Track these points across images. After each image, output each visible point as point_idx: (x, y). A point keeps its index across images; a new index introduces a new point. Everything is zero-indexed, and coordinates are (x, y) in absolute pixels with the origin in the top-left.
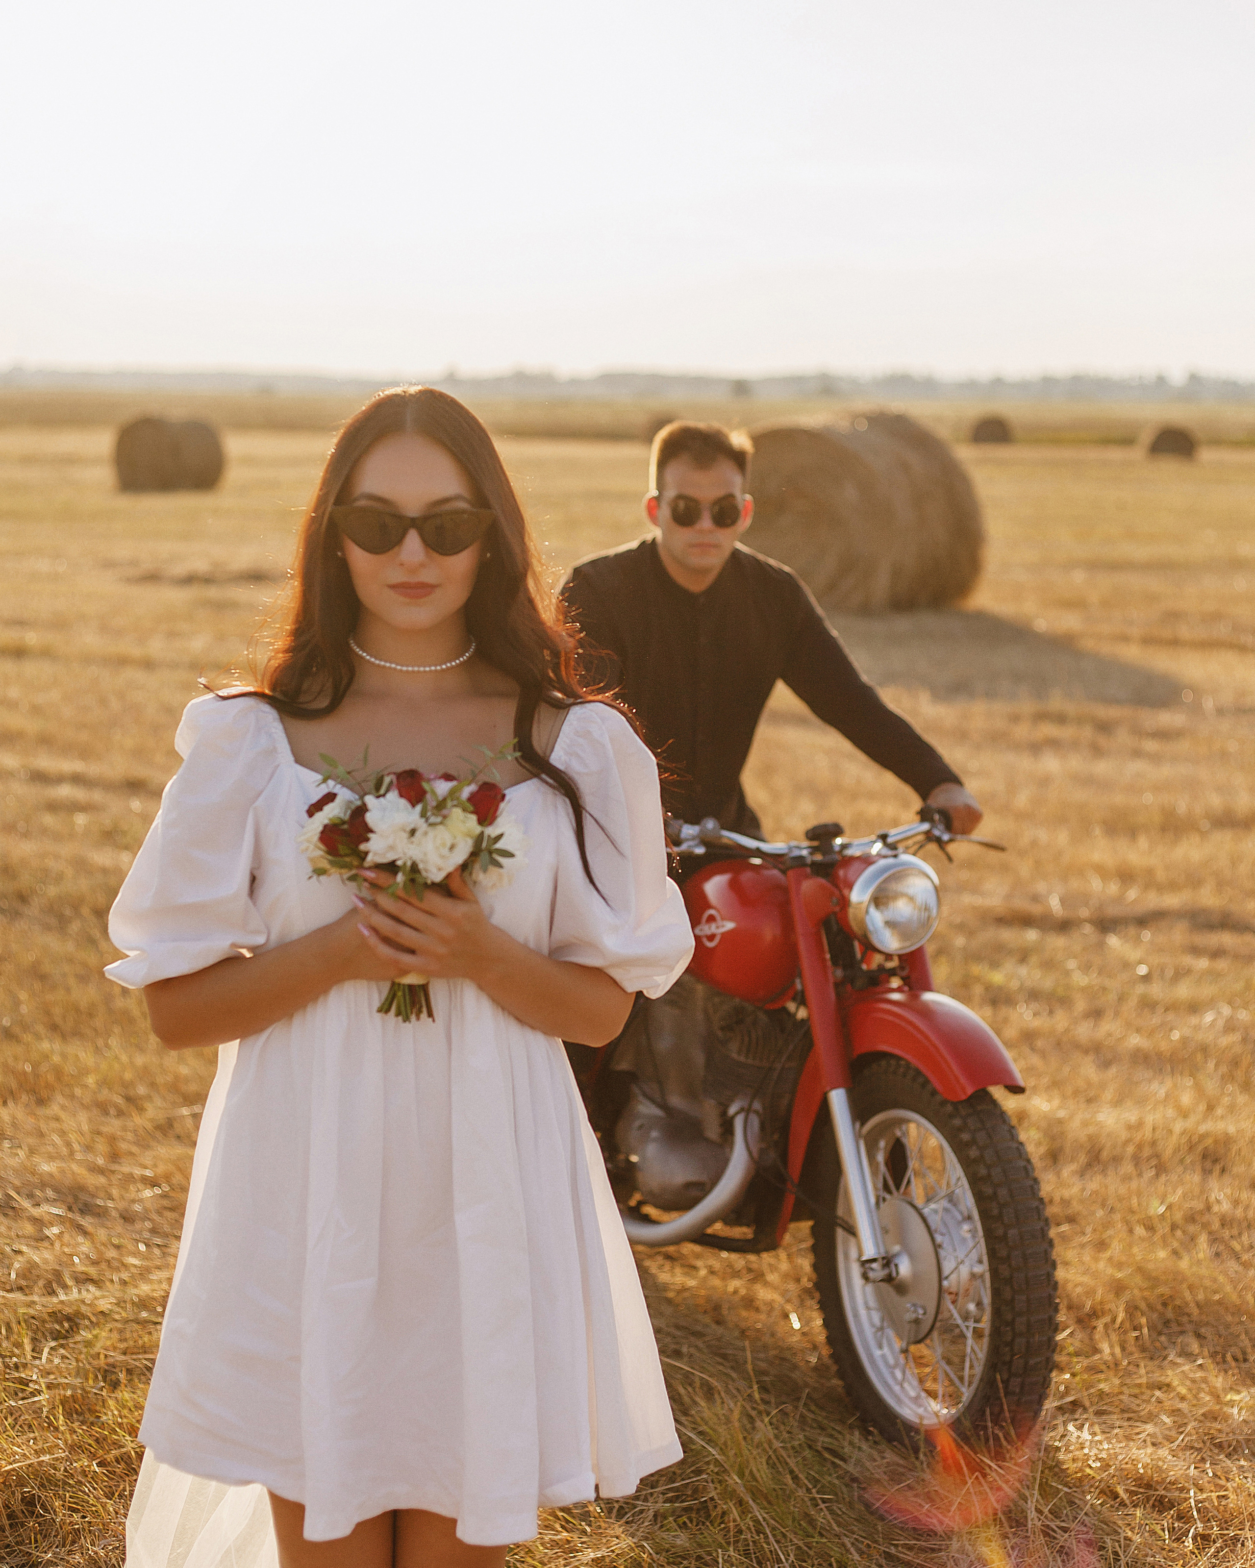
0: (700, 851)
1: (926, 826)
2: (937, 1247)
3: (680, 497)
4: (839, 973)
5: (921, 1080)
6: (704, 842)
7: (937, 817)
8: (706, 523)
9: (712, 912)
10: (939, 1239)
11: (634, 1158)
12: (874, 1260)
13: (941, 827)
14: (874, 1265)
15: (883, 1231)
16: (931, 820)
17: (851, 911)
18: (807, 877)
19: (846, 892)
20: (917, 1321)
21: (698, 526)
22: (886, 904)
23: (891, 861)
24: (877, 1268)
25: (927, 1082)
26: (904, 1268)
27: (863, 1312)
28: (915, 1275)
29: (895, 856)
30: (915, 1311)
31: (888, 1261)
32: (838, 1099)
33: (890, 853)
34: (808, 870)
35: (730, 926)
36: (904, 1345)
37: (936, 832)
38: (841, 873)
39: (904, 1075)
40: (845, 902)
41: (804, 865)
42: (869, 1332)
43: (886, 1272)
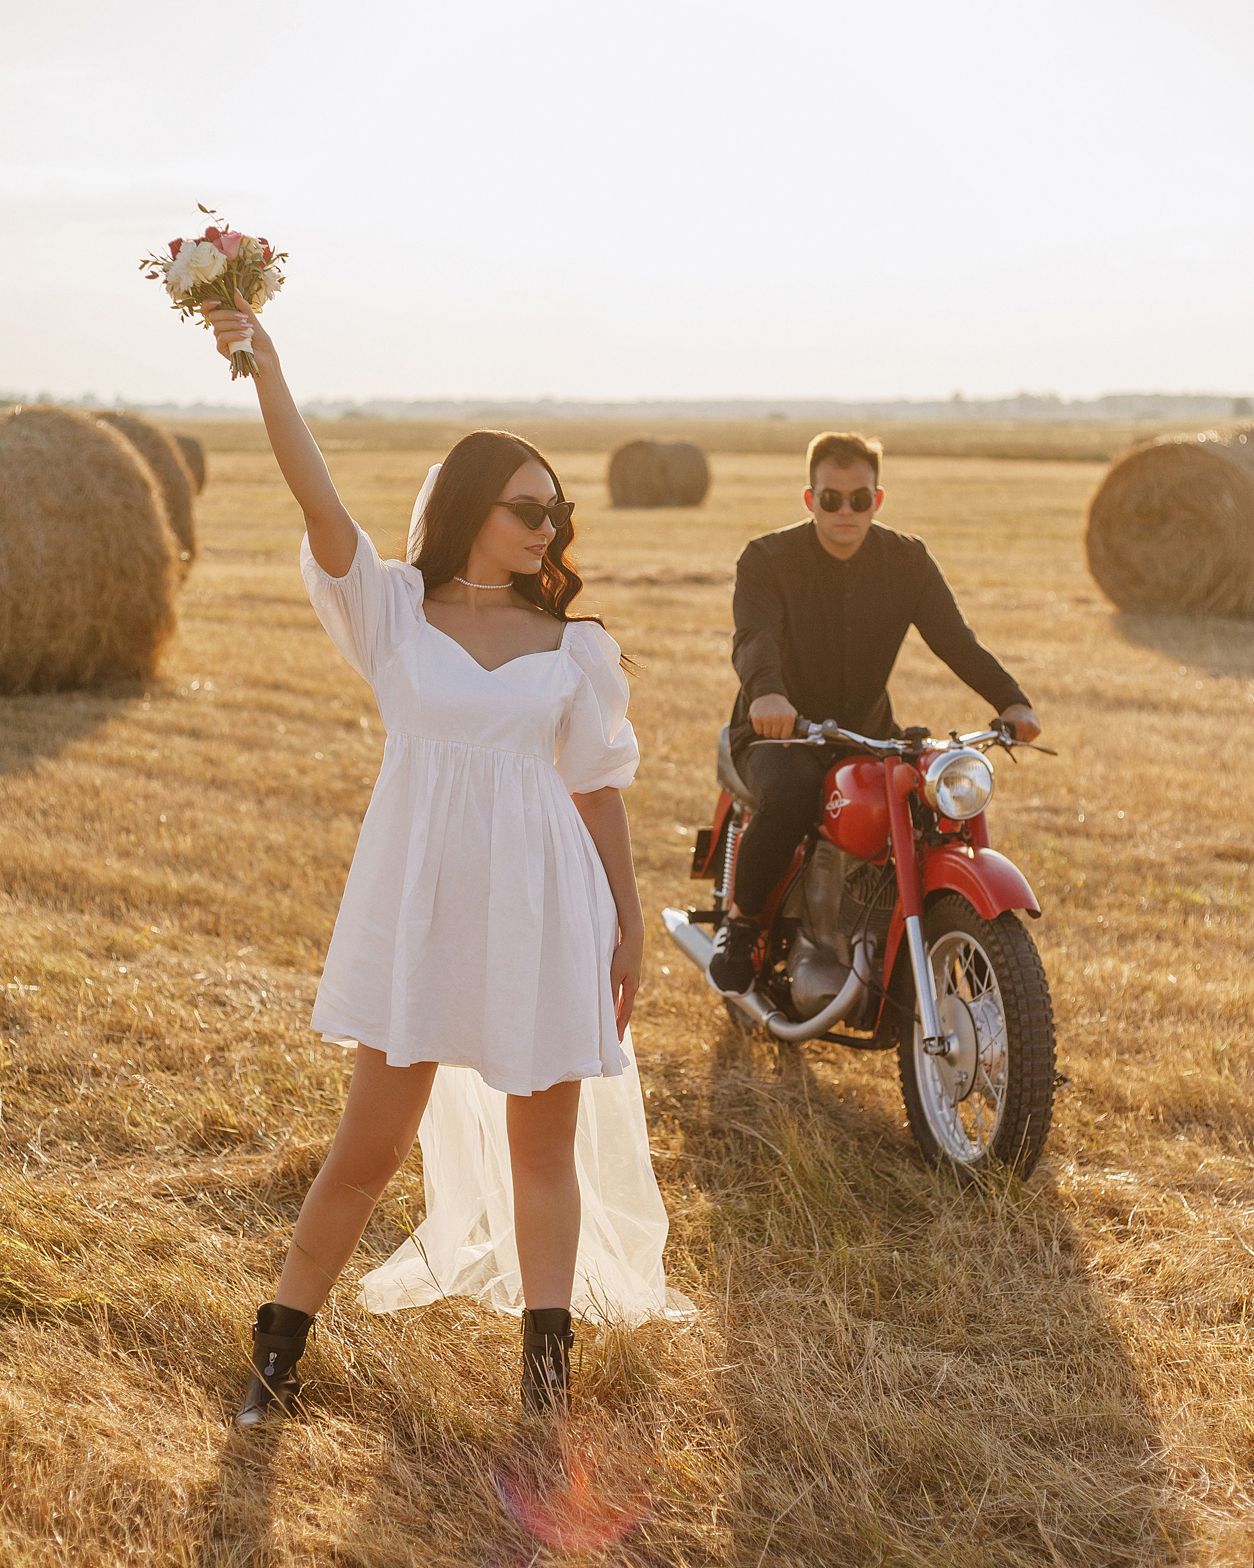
0: (822, 742)
1: (995, 734)
2: (976, 1030)
3: (826, 490)
4: (919, 834)
5: (970, 909)
6: (825, 737)
7: (1003, 727)
8: (846, 509)
9: (837, 792)
10: (978, 1024)
11: (791, 980)
12: (932, 1039)
13: (1007, 735)
14: (932, 1043)
15: (939, 1020)
16: (1000, 730)
17: (926, 789)
18: (898, 763)
19: (923, 773)
20: (961, 1084)
21: (840, 512)
22: (952, 783)
23: (958, 751)
24: (935, 1047)
25: (974, 910)
26: (954, 1047)
27: (930, 1083)
28: (962, 1052)
29: (961, 748)
30: (960, 1076)
31: (942, 1040)
32: (912, 924)
33: (957, 745)
34: (900, 759)
35: (846, 802)
36: (952, 1101)
37: (1003, 739)
38: (922, 760)
39: (960, 905)
40: (922, 781)
41: (898, 755)
42: (934, 1098)
43: (942, 1047)
